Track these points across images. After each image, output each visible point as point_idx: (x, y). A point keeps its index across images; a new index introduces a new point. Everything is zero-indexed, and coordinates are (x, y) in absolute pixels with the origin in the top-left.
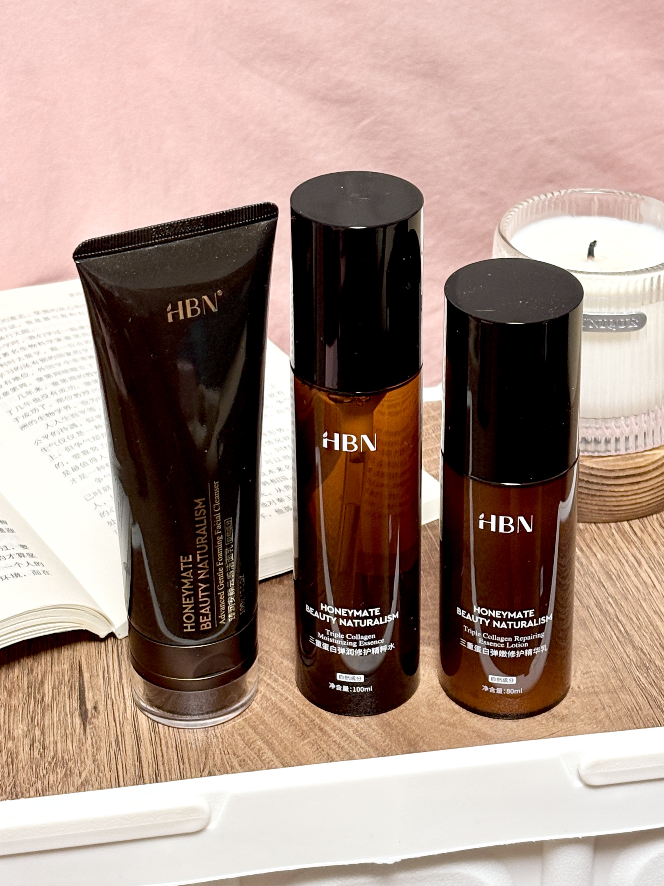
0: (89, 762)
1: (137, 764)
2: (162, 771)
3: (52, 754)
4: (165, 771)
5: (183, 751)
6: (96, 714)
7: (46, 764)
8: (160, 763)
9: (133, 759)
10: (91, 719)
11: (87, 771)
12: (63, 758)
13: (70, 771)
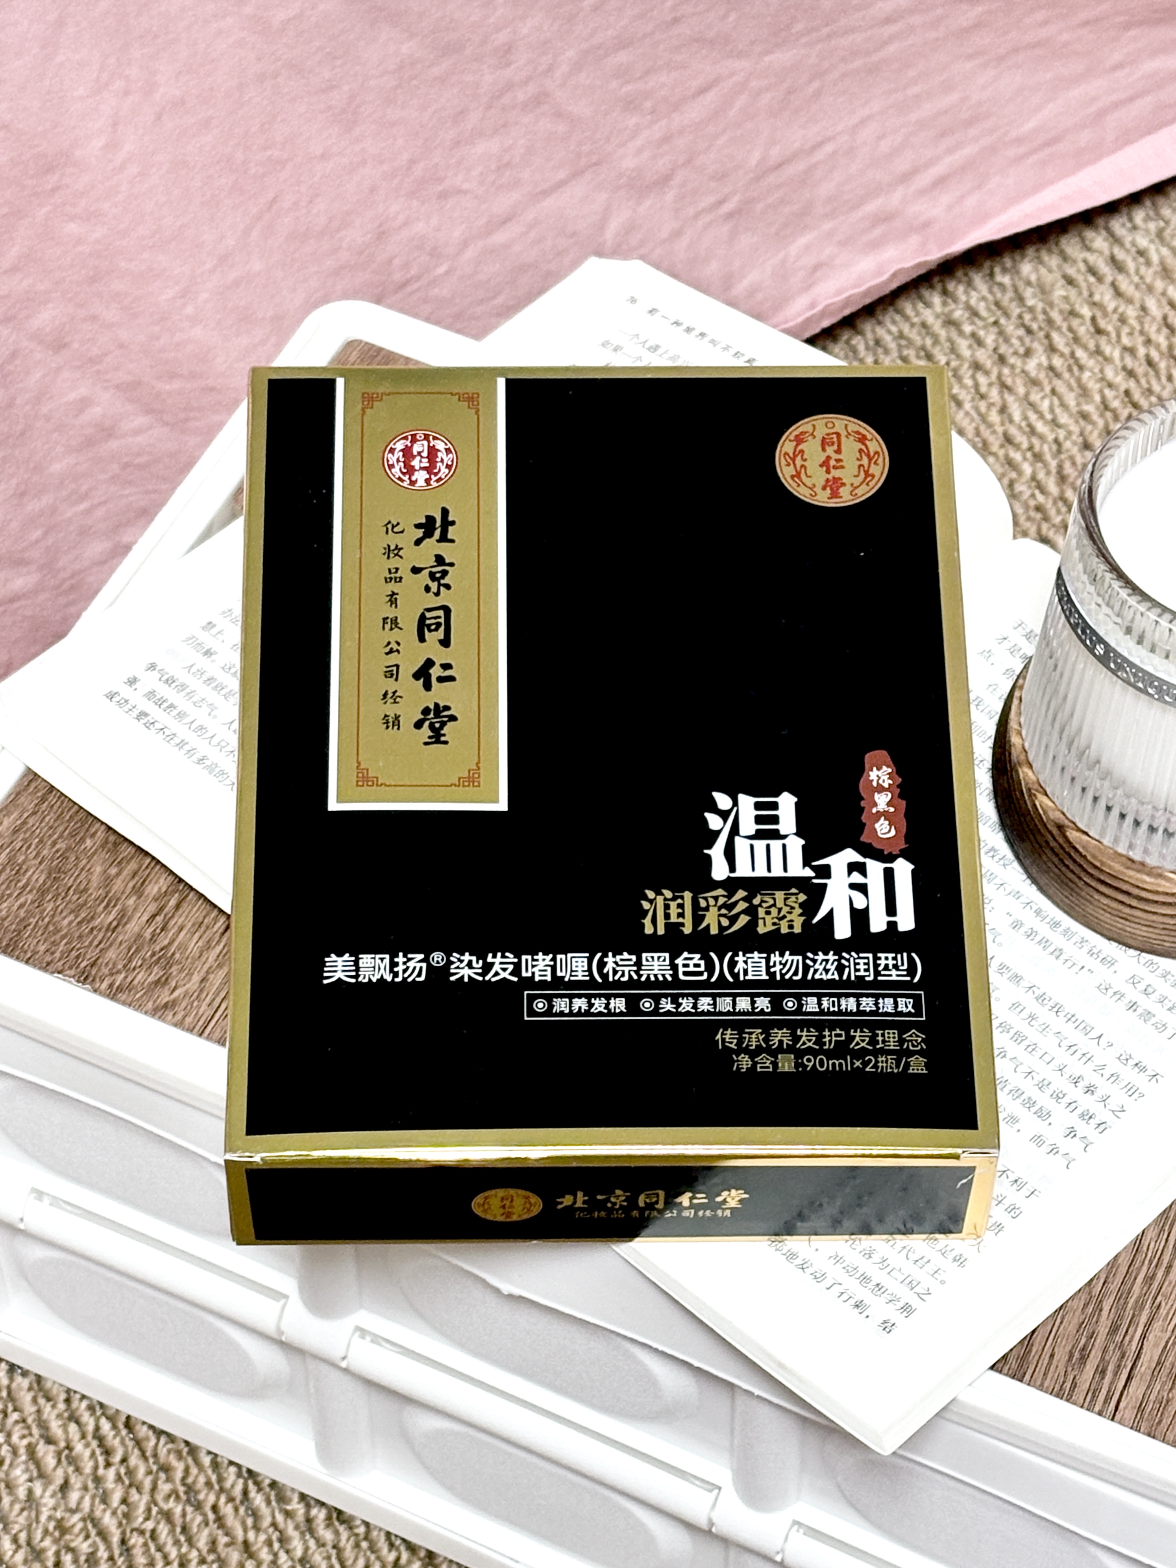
3: (166, 942)
7: (149, 954)
12: (173, 954)
13: (167, 979)
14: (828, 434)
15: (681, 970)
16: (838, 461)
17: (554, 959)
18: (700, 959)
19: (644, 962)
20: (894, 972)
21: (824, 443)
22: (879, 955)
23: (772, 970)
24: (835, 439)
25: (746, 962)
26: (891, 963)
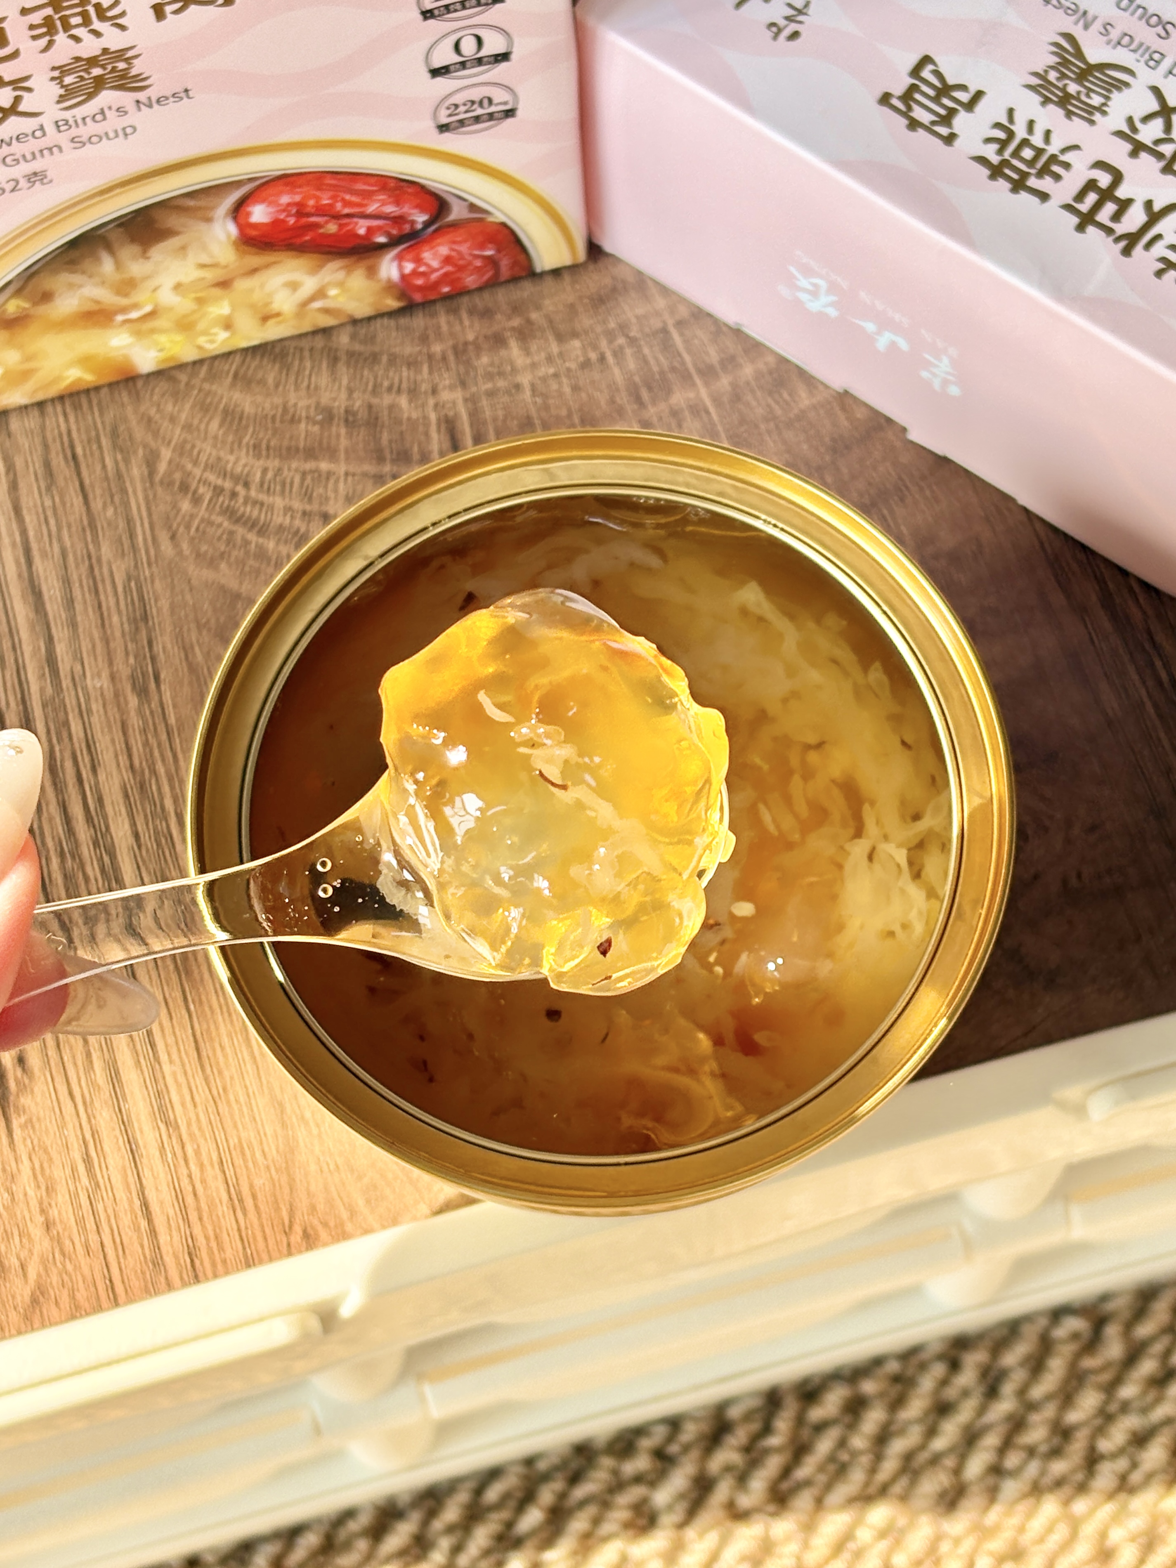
0: (36, 1231)
1: (144, 1224)
2: (201, 1241)
4: (207, 1238)
5: (238, 1170)
6: (27, 1081)
8: (193, 1216)
9: (132, 1211)
10: (18, 1095)
11: (36, 1258)
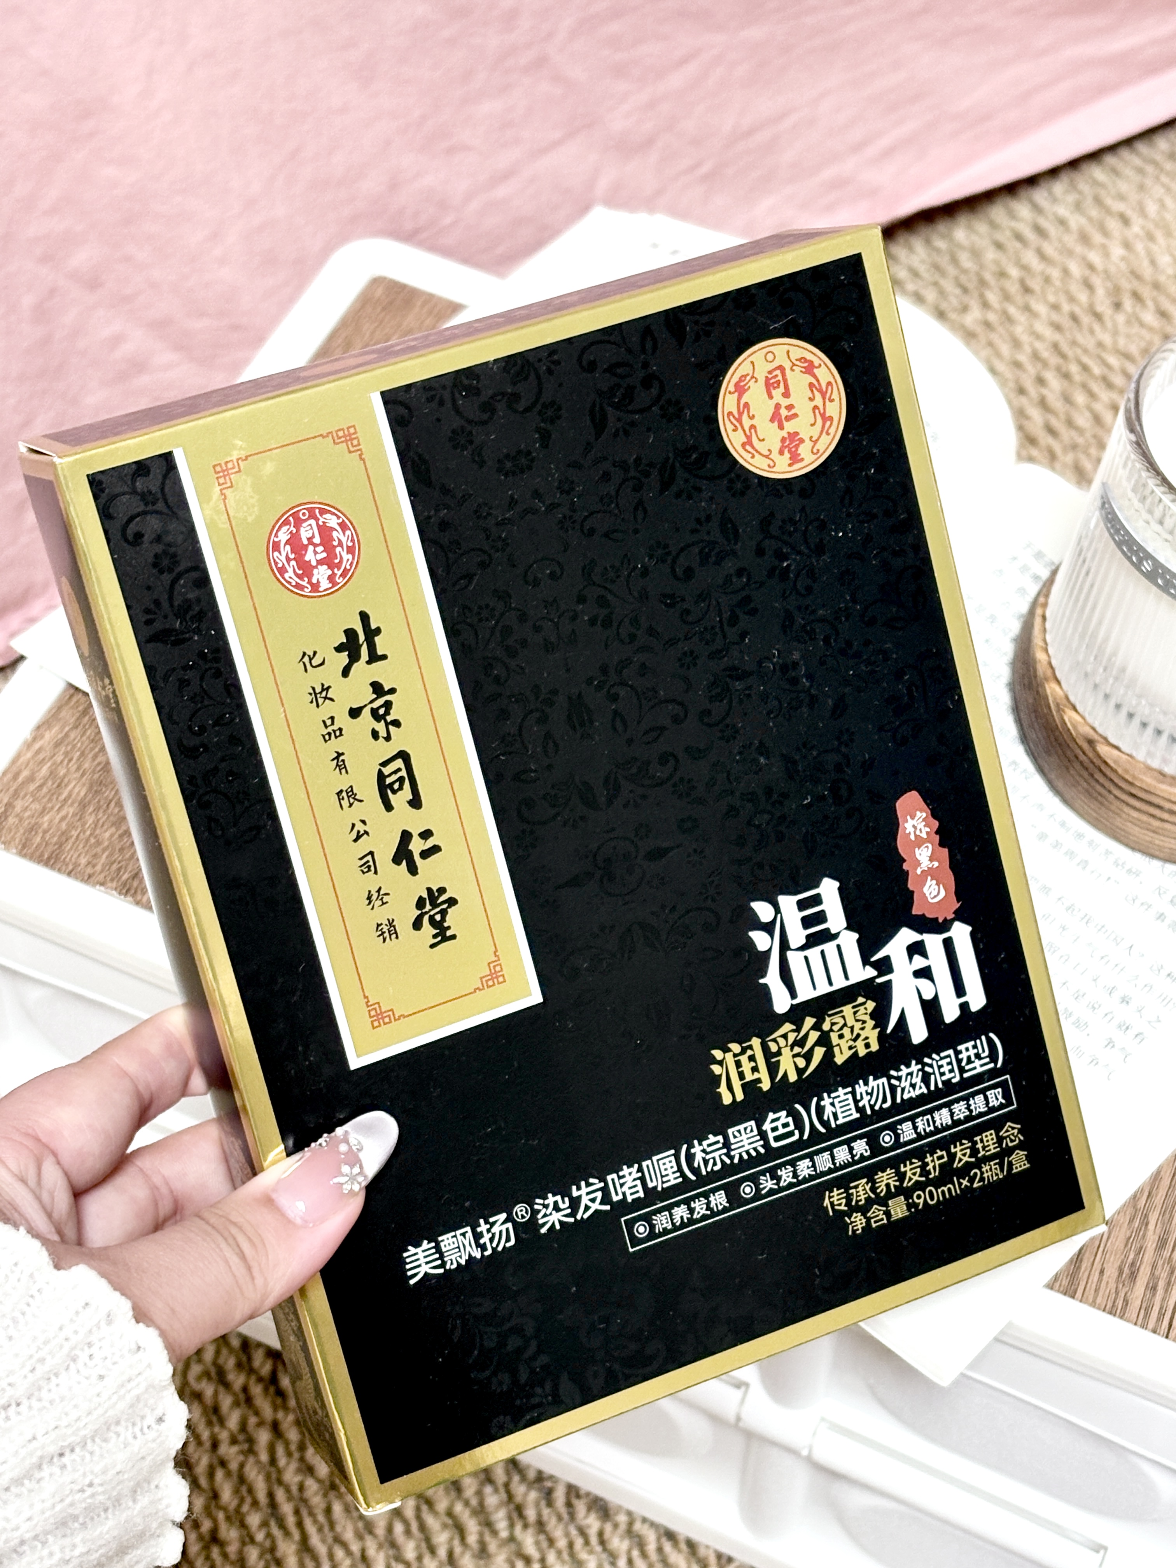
14: (770, 372)
15: (771, 1136)
16: (790, 407)
17: (640, 1170)
18: (787, 1116)
19: (732, 1140)
20: (977, 1063)
21: (769, 386)
22: (959, 1048)
23: (861, 1104)
24: (780, 378)
25: (833, 1104)
26: (972, 1052)
